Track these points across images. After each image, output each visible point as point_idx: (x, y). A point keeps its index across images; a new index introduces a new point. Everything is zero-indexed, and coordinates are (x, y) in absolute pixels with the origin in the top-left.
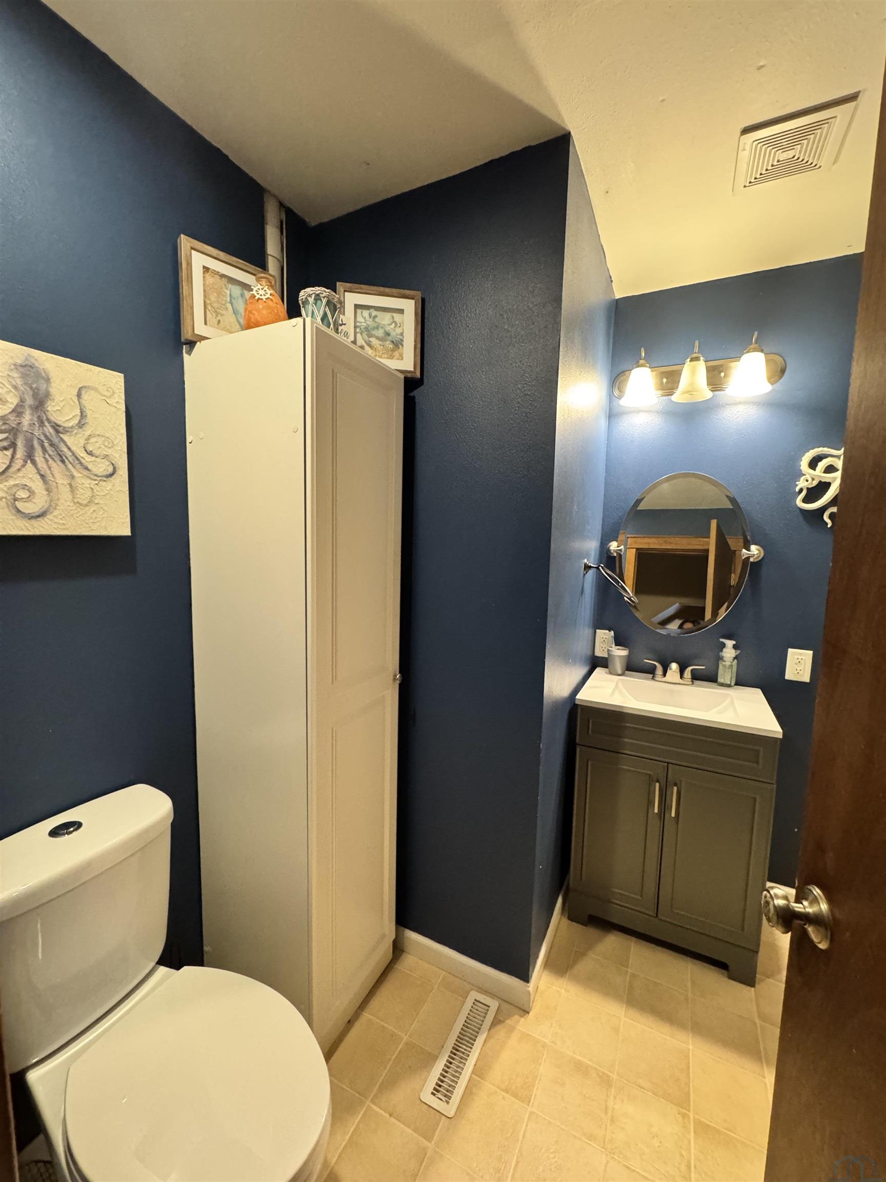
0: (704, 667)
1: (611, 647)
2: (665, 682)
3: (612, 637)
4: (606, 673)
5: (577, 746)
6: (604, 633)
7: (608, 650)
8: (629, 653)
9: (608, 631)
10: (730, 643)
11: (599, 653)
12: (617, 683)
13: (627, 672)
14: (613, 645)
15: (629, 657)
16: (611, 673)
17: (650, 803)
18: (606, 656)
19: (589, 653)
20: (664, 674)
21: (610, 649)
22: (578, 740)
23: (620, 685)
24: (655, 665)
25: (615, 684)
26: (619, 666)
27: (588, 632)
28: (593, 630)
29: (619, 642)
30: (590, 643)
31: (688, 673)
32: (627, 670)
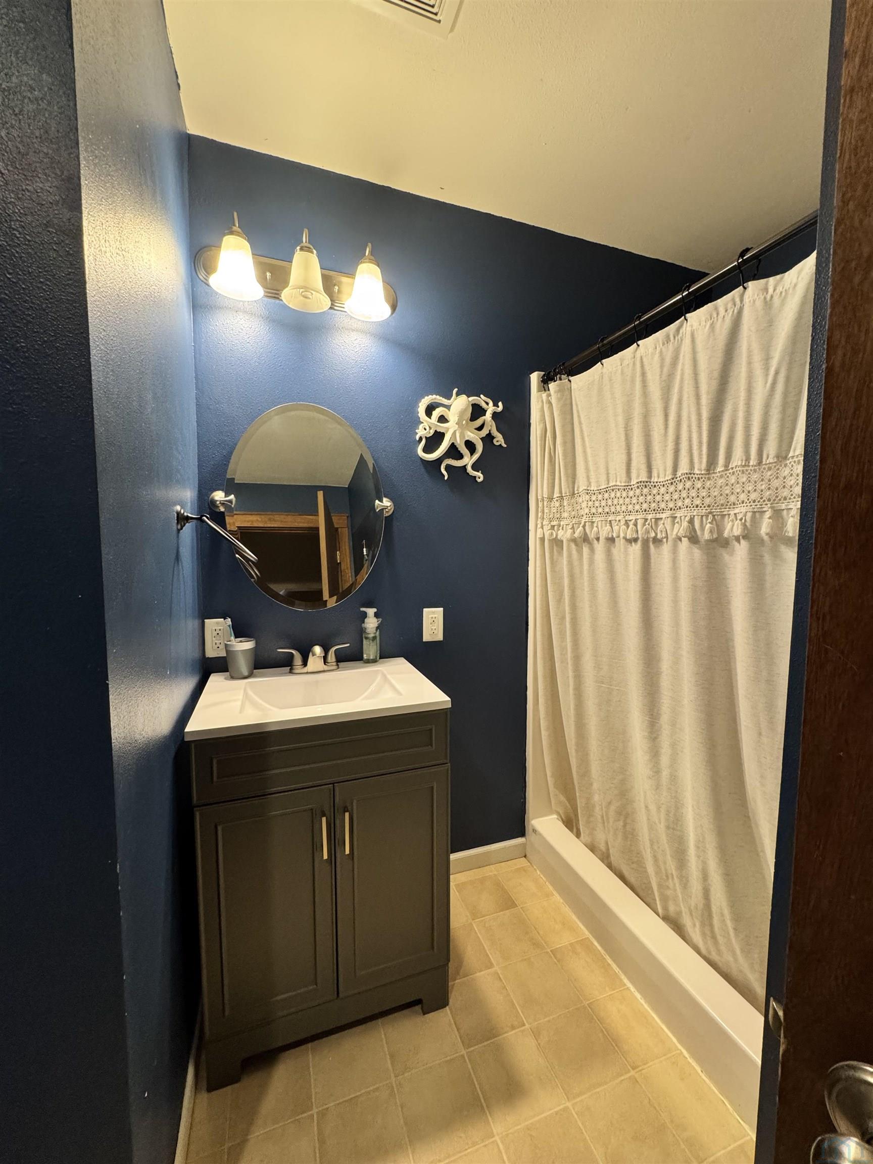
0: (348, 645)
1: (230, 641)
2: (307, 673)
3: (229, 626)
4: (226, 679)
5: (195, 809)
6: (217, 623)
7: (226, 645)
8: (256, 643)
9: (223, 619)
10: (371, 612)
11: (213, 651)
12: (245, 690)
13: (255, 671)
14: (233, 638)
15: (256, 651)
16: (232, 678)
17: (316, 847)
18: (223, 654)
19: (197, 655)
20: (305, 664)
21: (228, 643)
22: (195, 800)
23: (250, 692)
24: (292, 653)
25: (242, 692)
26: (243, 665)
27: (192, 625)
28: (201, 621)
29: (240, 632)
30: (197, 641)
31: (331, 657)
32: (256, 668)
